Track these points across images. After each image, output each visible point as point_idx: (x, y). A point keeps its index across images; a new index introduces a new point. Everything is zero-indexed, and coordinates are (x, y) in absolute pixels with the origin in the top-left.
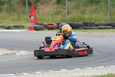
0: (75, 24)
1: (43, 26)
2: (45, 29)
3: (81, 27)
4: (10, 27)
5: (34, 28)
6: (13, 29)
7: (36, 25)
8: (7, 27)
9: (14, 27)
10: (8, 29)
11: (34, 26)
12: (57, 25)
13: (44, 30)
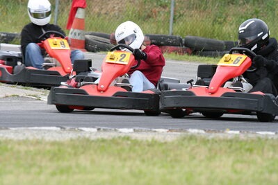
0: (202, 42)
1: (108, 41)
3: (219, 53)
4: (14, 38)
5: (84, 45)
7: (88, 37)
8: (4, 37)
10: (7, 43)
11: (84, 39)
12: (149, 39)
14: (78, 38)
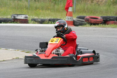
1: (84, 20)
2: (86, 24)
5: (72, 23)
6: (48, 23)
8: (40, 21)
9: (50, 20)
11: (72, 21)
13: (85, 26)
14: (70, 20)
